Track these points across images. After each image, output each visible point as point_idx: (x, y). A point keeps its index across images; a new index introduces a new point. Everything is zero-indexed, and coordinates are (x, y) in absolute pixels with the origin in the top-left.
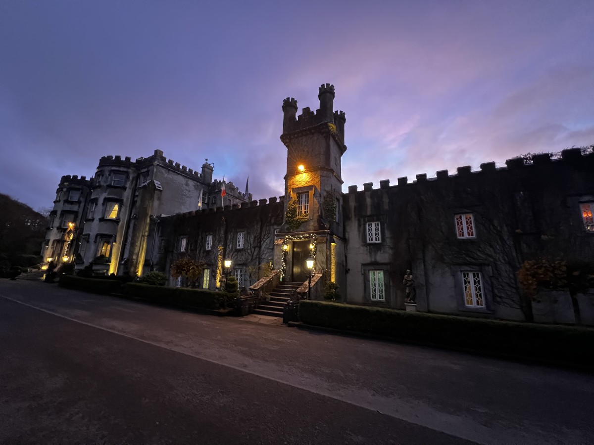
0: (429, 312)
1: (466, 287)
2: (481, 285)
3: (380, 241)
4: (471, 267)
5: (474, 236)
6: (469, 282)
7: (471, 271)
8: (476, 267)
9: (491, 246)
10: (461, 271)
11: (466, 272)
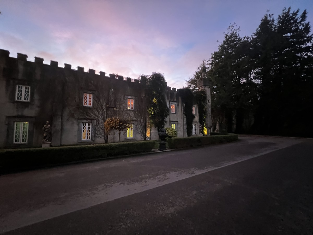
0: (61, 145)
1: (83, 131)
2: (91, 129)
3: (29, 100)
4: (87, 121)
5: (91, 106)
6: (85, 128)
7: (87, 123)
8: (90, 121)
9: (98, 111)
10: (83, 123)
11: (85, 123)
